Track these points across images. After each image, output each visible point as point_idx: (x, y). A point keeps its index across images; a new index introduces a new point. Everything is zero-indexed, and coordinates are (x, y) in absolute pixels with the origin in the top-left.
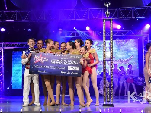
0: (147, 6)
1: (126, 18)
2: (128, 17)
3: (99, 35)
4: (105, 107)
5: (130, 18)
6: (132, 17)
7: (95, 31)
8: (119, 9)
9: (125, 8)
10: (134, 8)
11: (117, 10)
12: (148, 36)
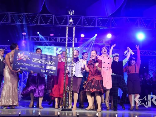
0: (110, 16)
1: (89, 26)
2: (92, 26)
3: (63, 41)
4: (63, 112)
5: (94, 26)
6: (95, 25)
7: (59, 38)
8: (83, 17)
9: (89, 17)
10: (97, 18)
11: (81, 18)
12: (109, 45)
